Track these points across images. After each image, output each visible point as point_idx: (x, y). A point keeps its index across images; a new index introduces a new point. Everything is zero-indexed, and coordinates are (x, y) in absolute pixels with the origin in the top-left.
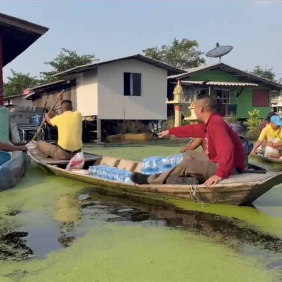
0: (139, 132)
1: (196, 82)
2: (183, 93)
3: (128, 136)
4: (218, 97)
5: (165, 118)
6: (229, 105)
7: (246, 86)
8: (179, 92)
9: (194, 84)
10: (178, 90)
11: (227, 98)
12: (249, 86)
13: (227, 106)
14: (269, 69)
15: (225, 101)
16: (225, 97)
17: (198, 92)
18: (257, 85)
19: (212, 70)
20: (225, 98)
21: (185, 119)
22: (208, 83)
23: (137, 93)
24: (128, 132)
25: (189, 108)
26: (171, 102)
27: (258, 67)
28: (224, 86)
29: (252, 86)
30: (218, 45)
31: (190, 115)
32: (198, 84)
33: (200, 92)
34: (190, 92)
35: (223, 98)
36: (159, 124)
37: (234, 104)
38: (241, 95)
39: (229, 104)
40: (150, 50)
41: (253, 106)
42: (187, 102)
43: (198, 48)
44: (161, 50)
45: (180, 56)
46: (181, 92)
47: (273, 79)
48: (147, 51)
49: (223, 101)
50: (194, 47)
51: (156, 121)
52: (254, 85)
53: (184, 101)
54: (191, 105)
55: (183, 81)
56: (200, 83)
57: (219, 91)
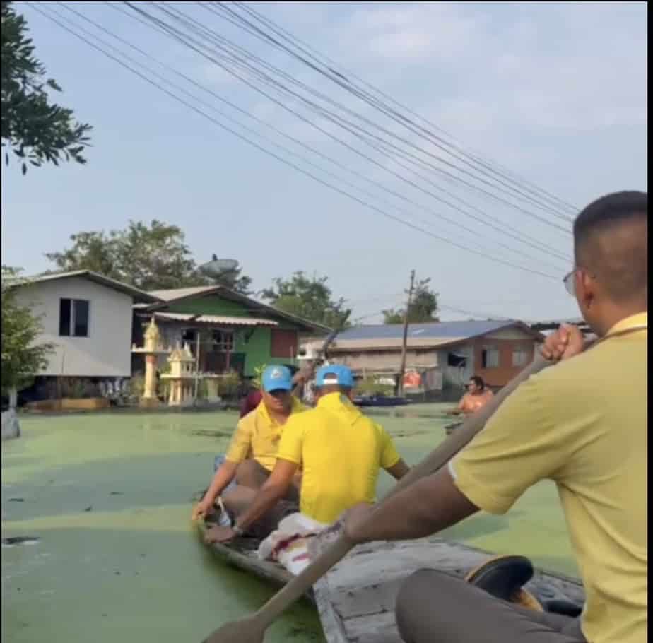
0: (86, 396)
1: (179, 317)
2: (159, 336)
3: (67, 402)
4: (215, 342)
5: (128, 373)
6: (232, 354)
7: (258, 324)
8: (153, 334)
9: (176, 321)
10: (151, 331)
11: (228, 343)
12: (263, 325)
13: (228, 356)
14: (321, 279)
15: (225, 347)
16: (226, 341)
17: (182, 331)
18: (276, 323)
19: (205, 296)
20: (225, 344)
21: (163, 376)
22: (198, 319)
23: (82, 331)
24: (64, 395)
25: (169, 359)
26: (140, 350)
27: (300, 273)
28: (224, 325)
29: (268, 325)
30: (215, 258)
31: (168, 369)
32: (183, 321)
33: (185, 333)
34: (169, 332)
35: (223, 343)
36: (117, 383)
37: (241, 351)
38: (252, 337)
39: (233, 351)
40: (87, 235)
41: (273, 355)
42: (165, 351)
43: (183, 241)
44: (110, 238)
45: (149, 253)
46: (156, 335)
47: (328, 298)
48: (79, 236)
49: (223, 347)
50: (175, 238)
51: (112, 379)
52: (271, 322)
53: (160, 349)
54: (172, 356)
55: (158, 314)
56: (186, 317)
57: (217, 332)
